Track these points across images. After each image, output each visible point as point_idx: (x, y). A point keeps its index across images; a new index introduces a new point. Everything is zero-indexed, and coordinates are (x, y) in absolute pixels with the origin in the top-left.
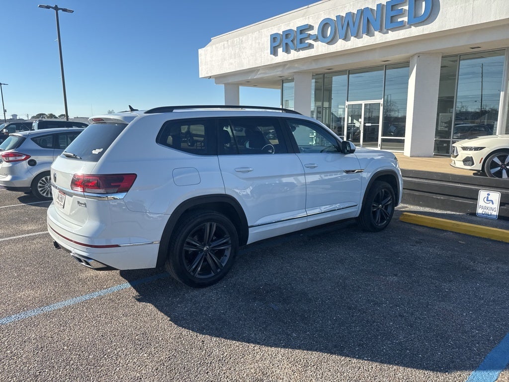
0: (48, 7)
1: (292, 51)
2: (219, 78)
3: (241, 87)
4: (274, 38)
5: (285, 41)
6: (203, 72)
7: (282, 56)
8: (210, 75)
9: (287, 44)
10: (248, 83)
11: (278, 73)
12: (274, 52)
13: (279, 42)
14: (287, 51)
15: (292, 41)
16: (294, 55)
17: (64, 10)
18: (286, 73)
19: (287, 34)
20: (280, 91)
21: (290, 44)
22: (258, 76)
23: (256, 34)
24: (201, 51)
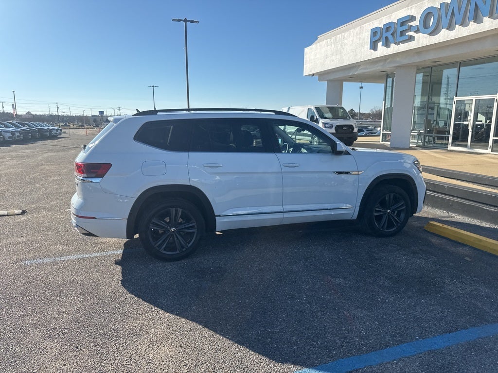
0: (179, 20)
1: (392, 45)
2: (322, 75)
3: (345, 83)
4: (374, 32)
5: (385, 35)
6: (307, 71)
7: (382, 51)
8: (313, 73)
9: (387, 38)
10: (351, 79)
11: (378, 68)
12: (374, 47)
13: (378, 37)
14: (387, 44)
15: (392, 34)
16: (394, 49)
17: (192, 22)
18: (388, 67)
19: (387, 27)
20: (383, 85)
21: (390, 37)
22: (359, 71)
23: (358, 29)
24: (307, 50)
